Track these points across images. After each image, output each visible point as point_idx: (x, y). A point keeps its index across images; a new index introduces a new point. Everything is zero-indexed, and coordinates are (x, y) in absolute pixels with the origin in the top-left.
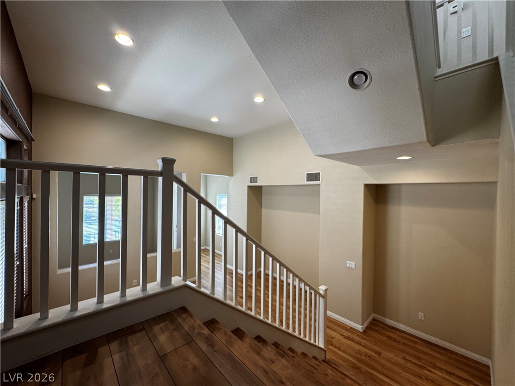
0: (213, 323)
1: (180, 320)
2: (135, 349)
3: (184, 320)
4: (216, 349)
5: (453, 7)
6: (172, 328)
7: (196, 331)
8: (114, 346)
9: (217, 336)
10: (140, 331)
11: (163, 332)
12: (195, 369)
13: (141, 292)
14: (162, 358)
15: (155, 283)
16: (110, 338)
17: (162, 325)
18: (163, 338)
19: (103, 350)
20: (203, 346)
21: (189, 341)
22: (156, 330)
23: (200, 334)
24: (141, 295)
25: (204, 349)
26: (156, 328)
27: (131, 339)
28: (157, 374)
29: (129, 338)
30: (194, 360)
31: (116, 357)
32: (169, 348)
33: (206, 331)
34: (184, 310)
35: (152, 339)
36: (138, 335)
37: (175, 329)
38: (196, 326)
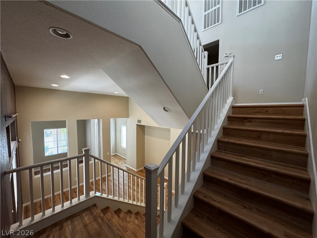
0: (107, 209)
1: (93, 210)
2: (76, 223)
3: (95, 210)
4: (104, 222)
5: (226, 54)
6: (89, 214)
7: (98, 215)
8: (69, 222)
9: (108, 214)
10: (78, 216)
11: (86, 216)
12: (96, 229)
13: (78, 201)
14: (85, 226)
15: (83, 195)
16: (67, 219)
17: (86, 213)
18: (86, 218)
19: (65, 224)
20: (100, 221)
21: (95, 219)
22: (84, 215)
23: (99, 216)
24: (77, 202)
25: (100, 222)
26: (84, 214)
27: (75, 219)
28: (83, 232)
29: (74, 219)
30: (96, 226)
31: (70, 226)
32: (88, 222)
33: (102, 215)
34: (95, 205)
35: (82, 219)
36: (77, 217)
37: (90, 214)
38: (98, 213)
